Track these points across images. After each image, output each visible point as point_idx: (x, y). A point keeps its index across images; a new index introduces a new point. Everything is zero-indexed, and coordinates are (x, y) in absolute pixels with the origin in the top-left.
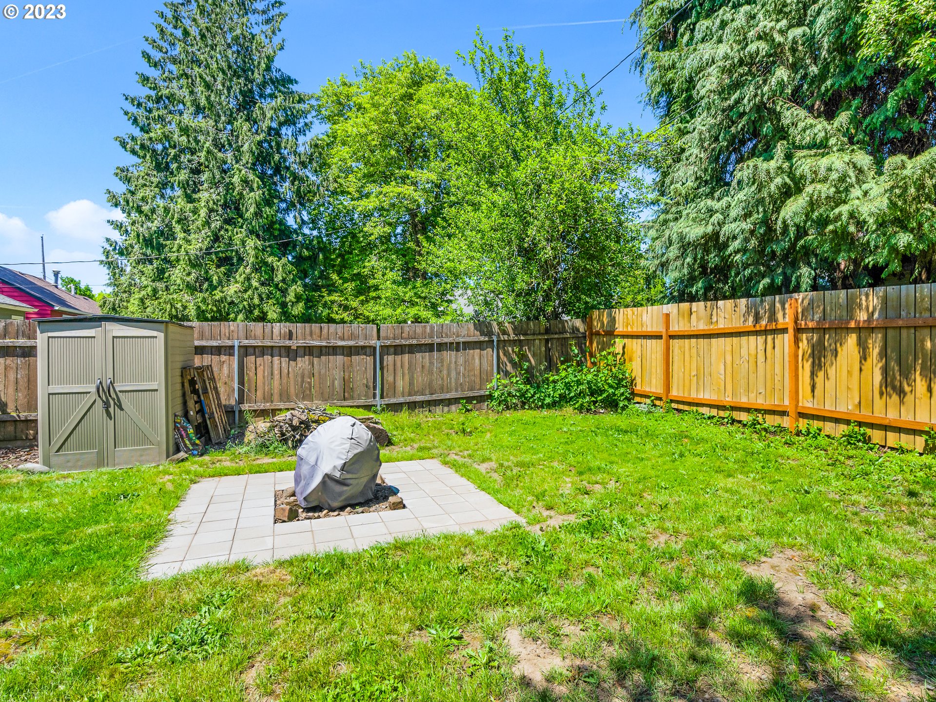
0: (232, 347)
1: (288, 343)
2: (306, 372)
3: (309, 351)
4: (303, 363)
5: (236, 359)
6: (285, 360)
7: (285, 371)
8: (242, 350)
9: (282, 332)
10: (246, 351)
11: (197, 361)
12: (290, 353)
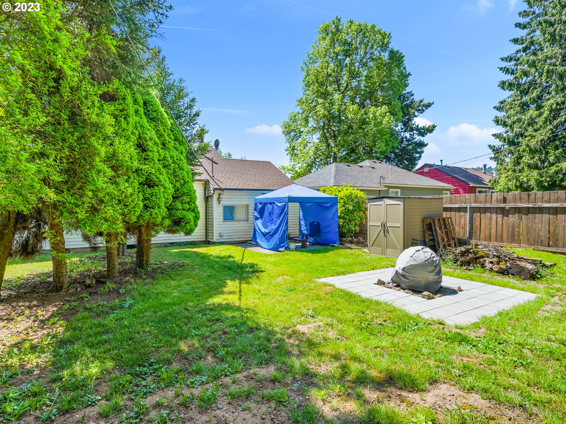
0: (466, 208)
1: (502, 205)
2: (516, 225)
3: (518, 210)
4: (513, 219)
5: (468, 215)
6: (500, 217)
7: (500, 223)
8: (472, 210)
9: (499, 198)
10: (474, 210)
11: (445, 215)
12: (504, 212)
